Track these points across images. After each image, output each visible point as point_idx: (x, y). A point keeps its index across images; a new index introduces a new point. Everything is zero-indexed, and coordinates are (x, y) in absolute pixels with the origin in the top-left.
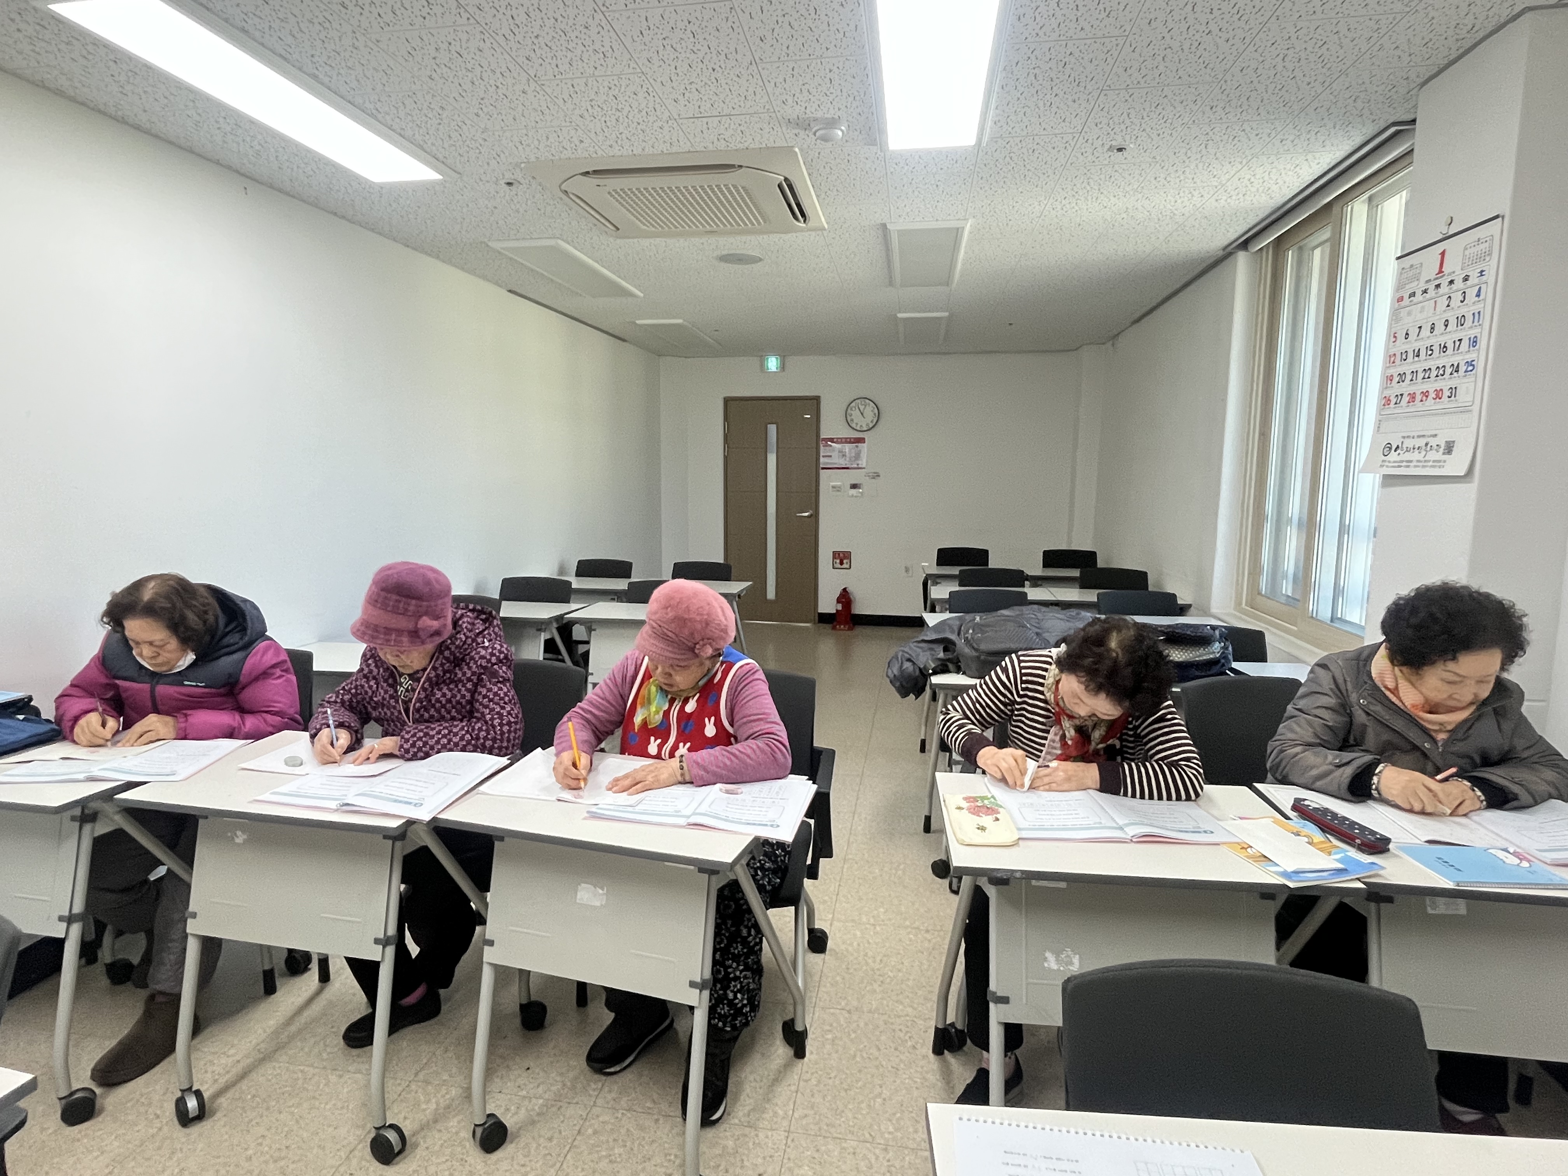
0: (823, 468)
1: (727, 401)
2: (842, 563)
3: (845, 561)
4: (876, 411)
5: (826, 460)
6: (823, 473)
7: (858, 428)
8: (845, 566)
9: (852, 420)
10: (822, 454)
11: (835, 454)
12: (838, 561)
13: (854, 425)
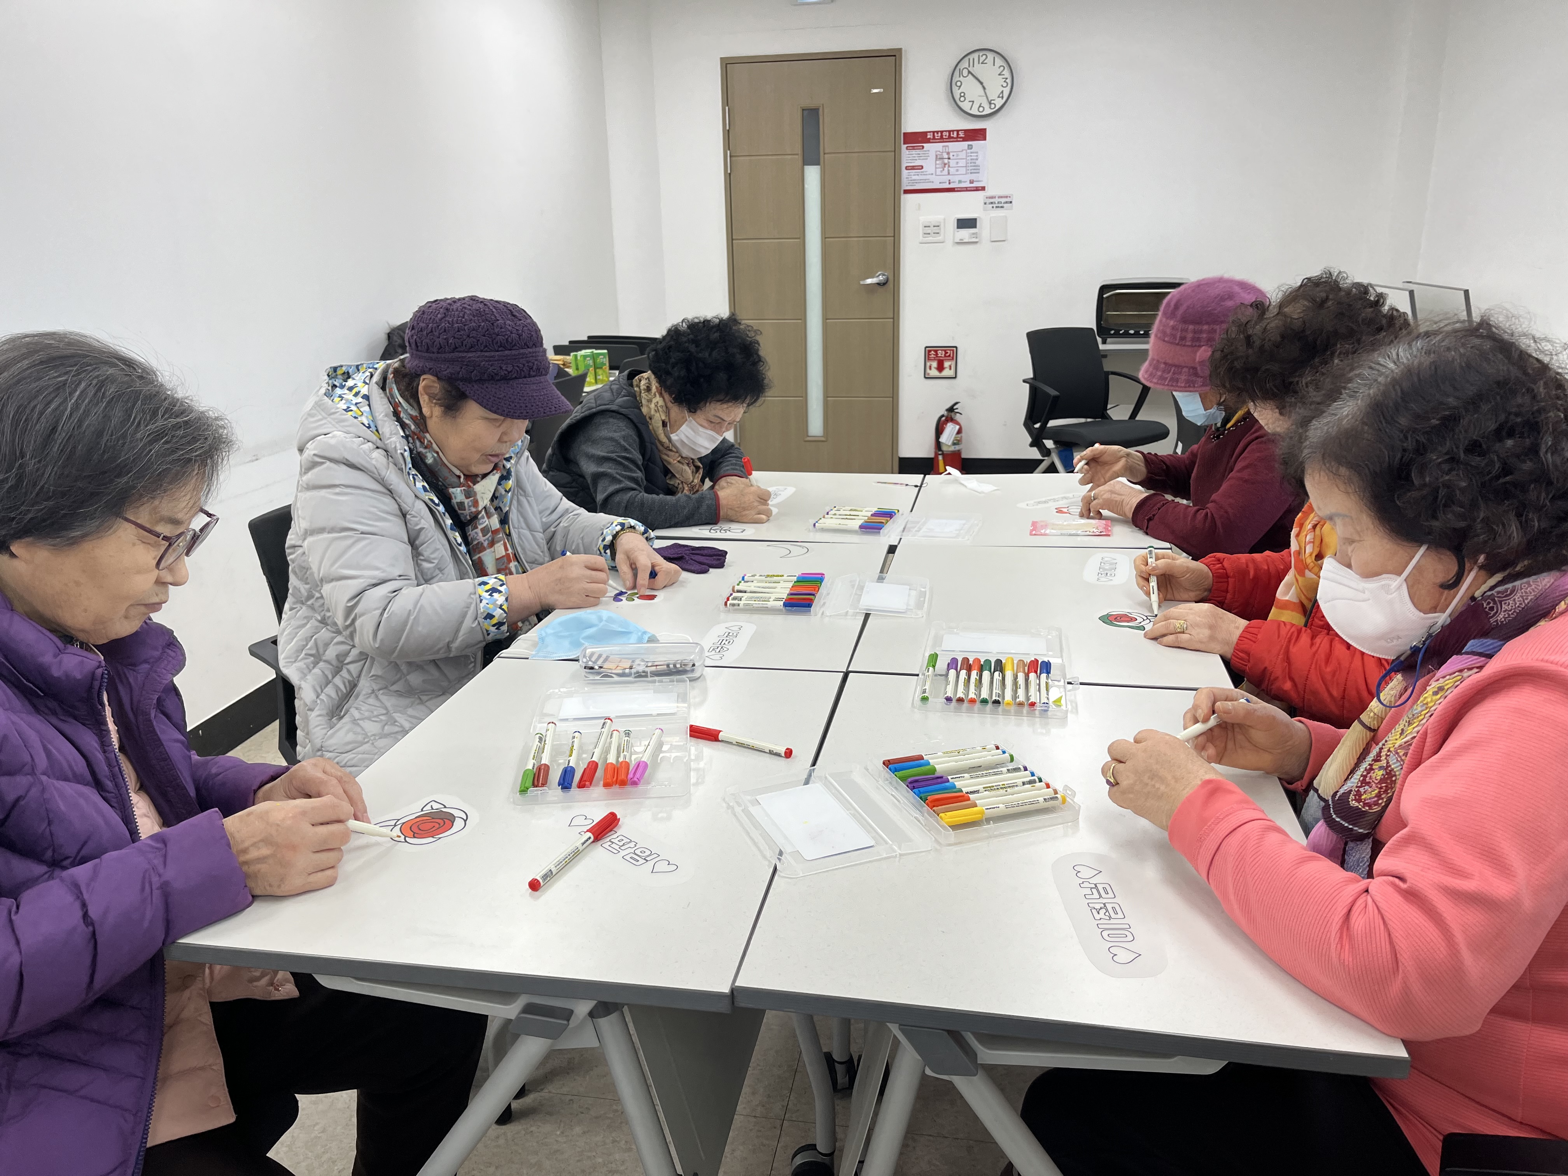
0: (907, 192)
1: (727, 64)
2: (940, 368)
3: (946, 364)
4: (1007, 73)
5: (914, 175)
6: (909, 201)
7: (974, 112)
8: (946, 372)
9: (963, 95)
10: (904, 165)
11: (930, 165)
12: (935, 364)
13: (966, 106)
